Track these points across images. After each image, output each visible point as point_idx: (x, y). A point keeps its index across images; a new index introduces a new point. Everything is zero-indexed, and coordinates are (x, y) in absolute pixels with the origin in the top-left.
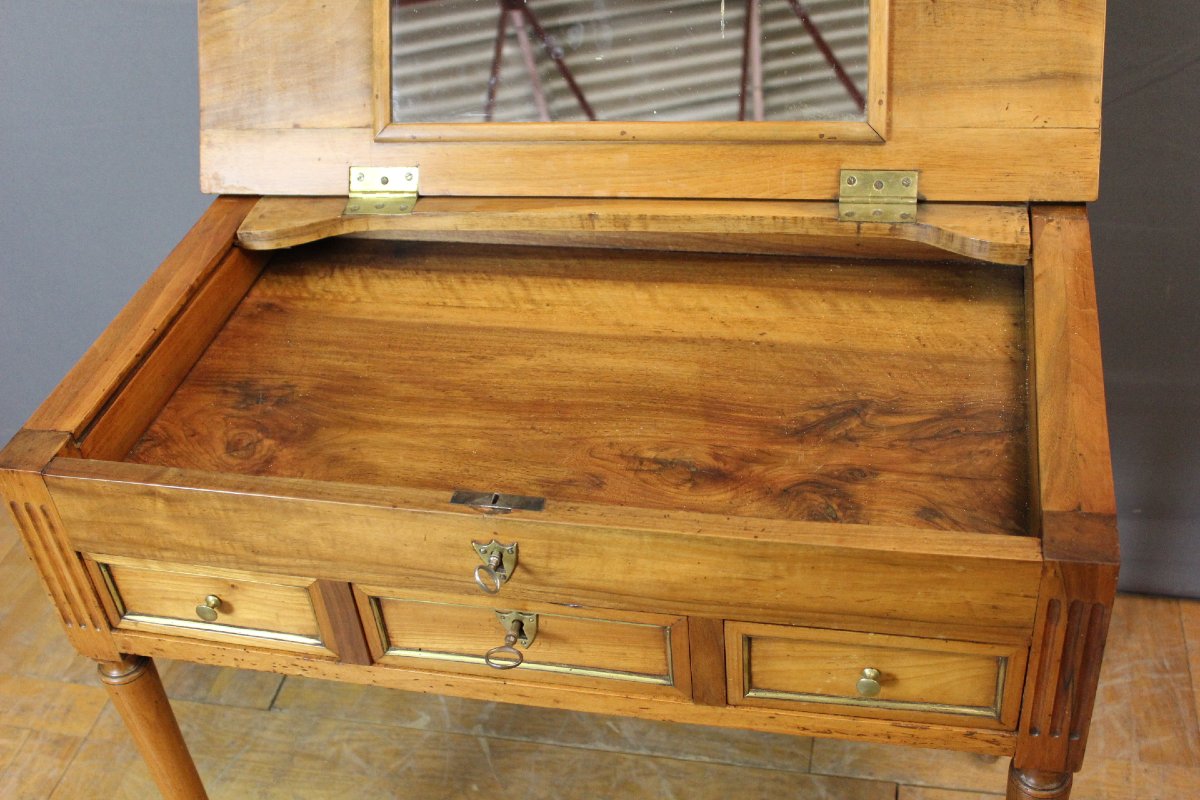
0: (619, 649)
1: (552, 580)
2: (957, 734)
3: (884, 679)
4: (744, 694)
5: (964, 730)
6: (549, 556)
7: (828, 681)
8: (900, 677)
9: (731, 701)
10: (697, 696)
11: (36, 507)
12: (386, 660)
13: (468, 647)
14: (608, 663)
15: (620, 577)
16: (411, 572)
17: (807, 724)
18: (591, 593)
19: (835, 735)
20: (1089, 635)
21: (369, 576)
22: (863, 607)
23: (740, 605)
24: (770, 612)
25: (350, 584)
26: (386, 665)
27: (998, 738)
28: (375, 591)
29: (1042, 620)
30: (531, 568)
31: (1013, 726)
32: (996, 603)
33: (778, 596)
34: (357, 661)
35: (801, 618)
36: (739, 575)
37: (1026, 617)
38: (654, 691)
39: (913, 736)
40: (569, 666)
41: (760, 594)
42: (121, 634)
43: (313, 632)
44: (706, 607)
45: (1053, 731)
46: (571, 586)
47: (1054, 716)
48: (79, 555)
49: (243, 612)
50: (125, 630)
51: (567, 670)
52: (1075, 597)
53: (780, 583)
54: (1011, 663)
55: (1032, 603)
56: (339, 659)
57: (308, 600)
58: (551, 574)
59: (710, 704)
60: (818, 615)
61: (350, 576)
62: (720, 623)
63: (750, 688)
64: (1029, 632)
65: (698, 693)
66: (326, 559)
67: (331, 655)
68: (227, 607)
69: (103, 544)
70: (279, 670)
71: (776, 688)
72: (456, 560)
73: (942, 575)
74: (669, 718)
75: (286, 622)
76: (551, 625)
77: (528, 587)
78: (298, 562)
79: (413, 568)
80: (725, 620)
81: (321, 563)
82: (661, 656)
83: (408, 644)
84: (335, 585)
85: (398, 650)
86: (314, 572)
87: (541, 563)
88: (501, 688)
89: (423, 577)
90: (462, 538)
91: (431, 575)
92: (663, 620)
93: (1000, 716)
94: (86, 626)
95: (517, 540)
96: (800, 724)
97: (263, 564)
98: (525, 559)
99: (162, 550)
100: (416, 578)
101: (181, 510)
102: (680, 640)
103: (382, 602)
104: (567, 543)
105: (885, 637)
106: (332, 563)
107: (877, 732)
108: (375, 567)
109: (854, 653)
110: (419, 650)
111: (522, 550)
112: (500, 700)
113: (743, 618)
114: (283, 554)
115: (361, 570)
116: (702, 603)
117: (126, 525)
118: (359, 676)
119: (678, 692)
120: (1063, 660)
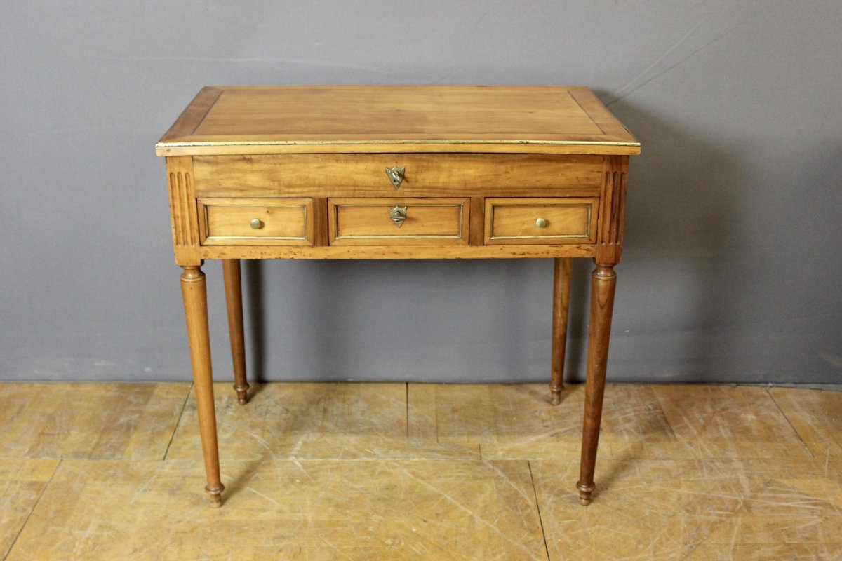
0: (439, 223)
1: (418, 185)
2: (574, 247)
3: (546, 224)
4: (490, 239)
5: (576, 246)
6: (417, 173)
7: (523, 228)
8: (551, 222)
9: (485, 243)
10: (471, 242)
11: (183, 173)
12: (336, 243)
13: (374, 230)
15: (445, 180)
16: (357, 188)
17: (515, 251)
18: (433, 190)
19: (527, 256)
20: (621, 189)
21: (336, 194)
22: (539, 184)
23: (492, 189)
25: (327, 199)
26: (335, 246)
27: (589, 247)
28: (337, 202)
29: (604, 182)
30: (409, 180)
31: (594, 241)
32: (587, 177)
33: (507, 182)
34: (322, 244)
35: (515, 193)
36: (492, 173)
37: (598, 182)
38: (454, 242)
39: (557, 251)
40: (418, 235)
41: (499, 182)
42: (204, 248)
43: (300, 234)
44: (479, 192)
45: (610, 241)
46: (424, 187)
47: (610, 232)
48: (197, 199)
49: (267, 228)
50: (206, 245)
51: (416, 237)
52: (615, 170)
53: (508, 175)
54: (593, 207)
55: (600, 175)
56: (314, 244)
57: (304, 214)
58: (416, 182)
59: (476, 245)
60: (522, 190)
61: (329, 194)
62: (483, 199)
63: (493, 236)
64: (599, 189)
65: (472, 240)
66: (320, 186)
67: (309, 244)
68: (261, 225)
69: (212, 191)
70: (283, 256)
71: (503, 234)
72: (377, 179)
73: (568, 164)
74: (458, 257)
75: (289, 230)
76: (412, 213)
77: (406, 190)
78: (306, 189)
79: (358, 186)
80: (485, 198)
81: (316, 188)
82: (457, 223)
83: (346, 234)
84: (321, 200)
85: (341, 235)
86: (312, 194)
87: (413, 176)
88: (387, 251)
89: (361, 190)
90: (382, 167)
91: (365, 188)
92: (460, 201)
93: (589, 236)
94: (187, 244)
95: (405, 165)
96: (513, 251)
97: (289, 193)
98: (407, 175)
99: (241, 190)
100: (358, 191)
101: (256, 167)
102: (466, 210)
103: (339, 209)
104: (425, 164)
105: (546, 199)
106: (321, 188)
107: (543, 251)
108: (341, 187)
109: (534, 211)
110: (351, 235)
111: (407, 170)
112: (385, 257)
113: (493, 195)
114: (300, 186)
115: (334, 190)
116: (477, 189)
117: (227, 179)
118: (321, 253)
119: (462, 241)
120: (612, 203)
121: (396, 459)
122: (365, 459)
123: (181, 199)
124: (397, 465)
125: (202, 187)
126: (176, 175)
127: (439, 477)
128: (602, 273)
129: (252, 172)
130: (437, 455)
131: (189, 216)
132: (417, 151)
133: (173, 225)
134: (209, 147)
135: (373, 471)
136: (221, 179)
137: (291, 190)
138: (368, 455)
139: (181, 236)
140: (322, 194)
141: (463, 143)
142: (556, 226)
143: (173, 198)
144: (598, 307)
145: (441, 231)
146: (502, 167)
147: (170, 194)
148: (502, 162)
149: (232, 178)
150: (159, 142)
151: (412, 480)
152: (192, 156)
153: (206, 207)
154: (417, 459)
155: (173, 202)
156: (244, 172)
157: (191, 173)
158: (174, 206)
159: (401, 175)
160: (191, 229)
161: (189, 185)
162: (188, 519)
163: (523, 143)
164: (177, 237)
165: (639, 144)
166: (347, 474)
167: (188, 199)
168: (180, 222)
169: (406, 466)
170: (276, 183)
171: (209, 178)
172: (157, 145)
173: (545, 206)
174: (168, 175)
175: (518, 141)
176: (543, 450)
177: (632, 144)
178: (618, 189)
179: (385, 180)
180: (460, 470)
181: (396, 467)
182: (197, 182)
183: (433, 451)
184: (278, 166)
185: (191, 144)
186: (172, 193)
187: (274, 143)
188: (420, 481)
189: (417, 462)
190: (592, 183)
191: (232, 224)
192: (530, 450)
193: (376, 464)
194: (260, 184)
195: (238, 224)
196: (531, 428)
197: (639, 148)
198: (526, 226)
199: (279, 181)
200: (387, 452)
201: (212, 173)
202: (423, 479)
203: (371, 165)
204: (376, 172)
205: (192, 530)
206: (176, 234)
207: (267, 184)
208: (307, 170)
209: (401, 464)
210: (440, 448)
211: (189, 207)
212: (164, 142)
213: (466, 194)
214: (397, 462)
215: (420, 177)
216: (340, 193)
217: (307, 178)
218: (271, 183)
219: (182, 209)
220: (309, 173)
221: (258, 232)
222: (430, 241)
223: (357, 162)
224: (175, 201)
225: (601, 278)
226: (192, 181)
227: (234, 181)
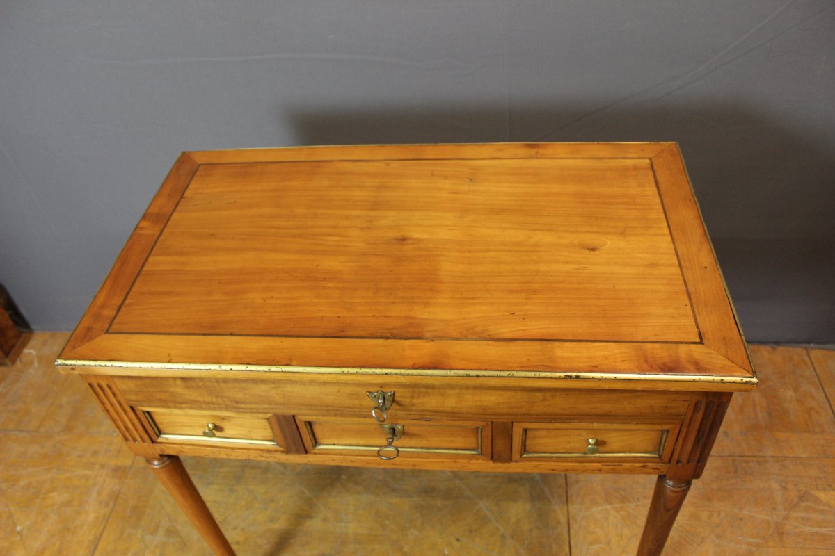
0: (451, 439)
1: (414, 408)
3: (599, 443)
4: (521, 455)
5: (641, 465)
6: (412, 397)
7: (568, 446)
8: (608, 442)
9: (513, 459)
10: (494, 458)
11: (104, 385)
12: (315, 451)
13: (362, 442)
14: (444, 445)
15: (454, 405)
16: (330, 408)
17: (555, 468)
18: (437, 414)
20: (715, 416)
21: (304, 412)
22: (593, 412)
23: (522, 414)
24: (538, 416)
25: (294, 416)
26: (315, 453)
27: (659, 467)
28: (308, 419)
29: (691, 411)
30: (403, 403)
31: (667, 460)
32: (666, 405)
33: (545, 409)
34: (298, 452)
35: (557, 419)
36: (524, 400)
37: (682, 410)
38: (470, 457)
39: (614, 469)
40: (422, 448)
41: (534, 408)
42: (159, 445)
43: (271, 438)
44: (502, 417)
45: (689, 462)
46: (424, 411)
47: (690, 454)
48: (132, 408)
49: (229, 430)
50: (161, 443)
51: (421, 450)
52: (710, 399)
53: (547, 403)
54: (670, 433)
55: (686, 403)
56: (287, 452)
57: (269, 424)
58: (413, 405)
59: (502, 462)
60: (567, 417)
61: (294, 412)
62: (510, 423)
63: (525, 453)
64: (683, 417)
65: (495, 456)
66: (279, 404)
67: (282, 450)
68: (219, 428)
69: (145, 402)
70: (252, 458)
71: (538, 452)
72: (357, 402)
74: (479, 469)
75: (255, 435)
76: (411, 430)
79: (331, 406)
80: (513, 422)
81: (276, 406)
82: (475, 440)
83: (327, 444)
84: (285, 416)
85: (321, 446)
87: (407, 400)
88: (382, 461)
89: (336, 410)
90: (361, 390)
91: (342, 409)
92: (478, 424)
93: (661, 456)
94: (138, 442)
95: (394, 389)
96: (553, 467)
97: (242, 408)
98: (398, 399)
99: (181, 403)
100: (333, 411)
101: (191, 383)
102: (486, 434)
103: (313, 425)
104: (423, 390)
105: (603, 424)
106: (283, 406)
107: (594, 468)
108: (309, 407)
109: (583, 434)
110: (334, 445)
111: (396, 396)
113: (524, 420)
115: (300, 409)
116: (503, 414)
117: (159, 392)
118: (299, 459)
119: (483, 457)
120: (699, 430)
125: (131, 397)
126: (96, 385)
131: (128, 419)
139: (127, 434)
140: (286, 412)
142: (615, 445)
144: (663, 509)
145: (452, 445)
149: (165, 392)
150: (59, 358)
153: (147, 413)
157: (113, 384)
159: (390, 401)
161: (116, 394)
164: (123, 434)
167: (121, 406)
168: (120, 424)
171: (137, 390)
177: (745, 380)
178: (711, 417)
179: (367, 403)
182: (124, 392)
190: (672, 411)
198: (571, 445)
201: (138, 386)
203: (345, 389)
204: (354, 395)
212: (65, 361)
213: (486, 418)
215: (417, 401)
216: (309, 411)
219: (118, 414)
222: (437, 455)
224: (106, 406)
225: (671, 488)
226: (118, 392)
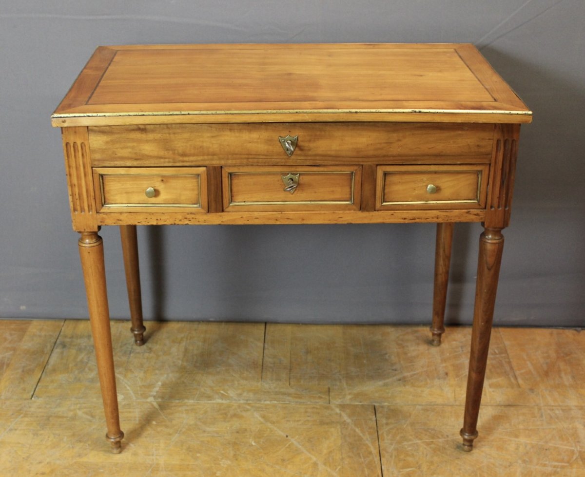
0: (331, 189)
1: (310, 153)
2: (464, 212)
3: (437, 190)
4: (381, 204)
5: (466, 211)
6: (310, 141)
7: (414, 194)
8: (442, 188)
9: (376, 208)
10: (362, 208)
11: (79, 144)
12: (230, 209)
13: (267, 197)
14: (327, 197)
16: (250, 156)
17: (406, 216)
18: (325, 158)
19: (417, 220)
20: (511, 156)
21: (230, 162)
22: (430, 151)
23: (384, 156)
24: (395, 158)
25: (221, 167)
26: (229, 212)
27: (479, 212)
28: (231, 170)
29: (495, 150)
30: (303, 148)
31: (483, 206)
32: (479, 144)
33: (399, 150)
34: (216, 211)
35: (407, 160)
37: (488, 149)
38: (345, 208)
39: (447, 216)
40: (310, 201)
41: (391, 149)
42: (101, 215)
44: (371, 159)
45: (499, 206)
46: (316, 155)
47: (499, 198)
49: (163, 195)
50: (102, 213)
51: (309, 203)
52: (506, 138)
53: (400, 143)
54: (483, 173)
55: (491, 142)
56: (209, 211)
57: (198, 182)
58: (310, 149)
59: (368, 211)
60: (413, 157)
61: (223, 162)
62: (375, 166)
63: (385, 201)
64: (490, 156)
65: (363, 206)
66: (214, 155)
67: (203, 211)
68: (156, 193)
69: (107, 160)
70: (178, 222)
71: (394, 200)
72: (271, 148)
73: (460, 132)
74: (350, 222)
75: (183, 198)
76: (305, 179)
77: (299, 158)
78: (201, 158)
79: (251, 155)
80: (377, 165)
81: (210, 157)
82: (348, 190)
83: (240, 201)
84: (215, 168)
85: (235, 202)
86: (207, 163)
87: (306, 144)
88: (279, 216)
89: (254, 158)
90: (275, 135)
91: (258, 157)
92: (352, 169)
93: (479, 202)
94: (84, 211)
95: (297, 133)
96: (404, 216)
97: (183, 162)
98: (300, 143)
99: (136, 159)
100: (252, 160)
101: (151, 136)
102: (358, 178)
103: (233, 176)
104: (318, 133)
105: (437, 166)
106: (215, 157)
107: (433, 216)
108: (235, 156)
109: (425, 177)
110: (244, 202)
111: (299, 139)
112: (278, 223)
113: (385, 163)
114: (194, 155)
115: (228, 159)
116: (370, 156)
117: (122, 148)
118: (215, 219)
119: (354, 207)
120: (502, 169)
121: (249, 402)
122: (220, 401)
123: (77, 168)
124: (248, 407)
125: (97, 156)
126: (72, 145)
127: (288, 421)
128: (490, 236)
129: (147, 141)
130: (288, 398)
131: (85, 184)
132: (310, 121)
133: (70, 193)
134: (104, 117)
135: (226, 414)
136: (117, 149)
137: (186, 159)
138: (223, 397)
139: (78, 202)
140: (216, 162)
141: (356, 112)
142: (447, 191)
143: (69, 167)
144: (486, 268)
145: (332, 197)
146: (395, 136)
147: (67, 164)
148: (395, 131)
149: (127, 148)
150: (55, 112)
151: (261, 423)
152: (88, 127)
153: (102, 176)
154: (268, 402)
155: (70, 171)
156: (139, 141)
157: (86, 143)
158: (70, 175)
159: (295, 144)
160: (88, 197)
161: (85, 155)
162: (48, 460)
163: (415, 112)
164: (74, 205)
165: (530, 112)
166: (201, 416)
167: (84, 167)
168: (76, 190)
169: (257, 409)
170: (171, 152)
171: (104, 147)
172: (52, 116)
173: (436, 172)
174: (64, 145)
175: (410, 110)
176: (390, 395)
177: (524, 112)
178: (509, 156)
179: (278, 148)
180: (308, 414)
181: (248, 410)
182: (93, 151)
183: (284, 394)
184: (172, 136)
185: (85, 115)
186: (69, 162)
187: (168, 113)
188: (269, 425)
189: (268, 405)
190: (483, 150)
191: (127, 193)
192: (377, 395)
193: (229, 407)
194: (155, 153)
195: (133, 192)
196: (380, 371)
197: (531, 116)
198: (417, 192)
199: (173, 150)
200: (241, 394)
201: (107, 143)
202: (273, 423)
203: (264, 134)
204: (269, 141)
205: (52, 471)
206: (73, 201)
207: (162, 153)
208: (201, 139)
209: (252, 407)
210: (292, 391)
211: (85, 175)
212: (60, 114)
213: (358, 161)
214: (249, 404)
215: (312, 145)
216: (234, 162)
217: (201, 147)
218: (166, 153)
219: (78, 177)
220: (203, 142)
221: (153, 200)
222: (321, 207)
223: (250, 131)
224: (71, 170)
225: (490, 241)
226: (88, 151)
227: (130, 150)
